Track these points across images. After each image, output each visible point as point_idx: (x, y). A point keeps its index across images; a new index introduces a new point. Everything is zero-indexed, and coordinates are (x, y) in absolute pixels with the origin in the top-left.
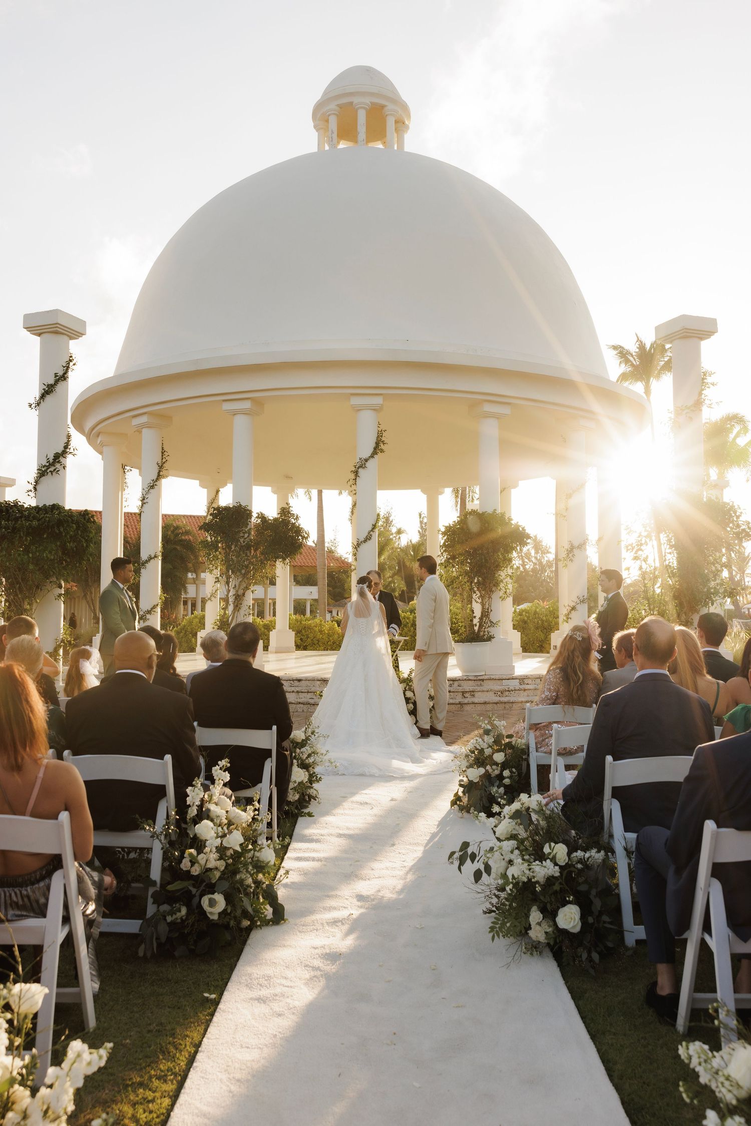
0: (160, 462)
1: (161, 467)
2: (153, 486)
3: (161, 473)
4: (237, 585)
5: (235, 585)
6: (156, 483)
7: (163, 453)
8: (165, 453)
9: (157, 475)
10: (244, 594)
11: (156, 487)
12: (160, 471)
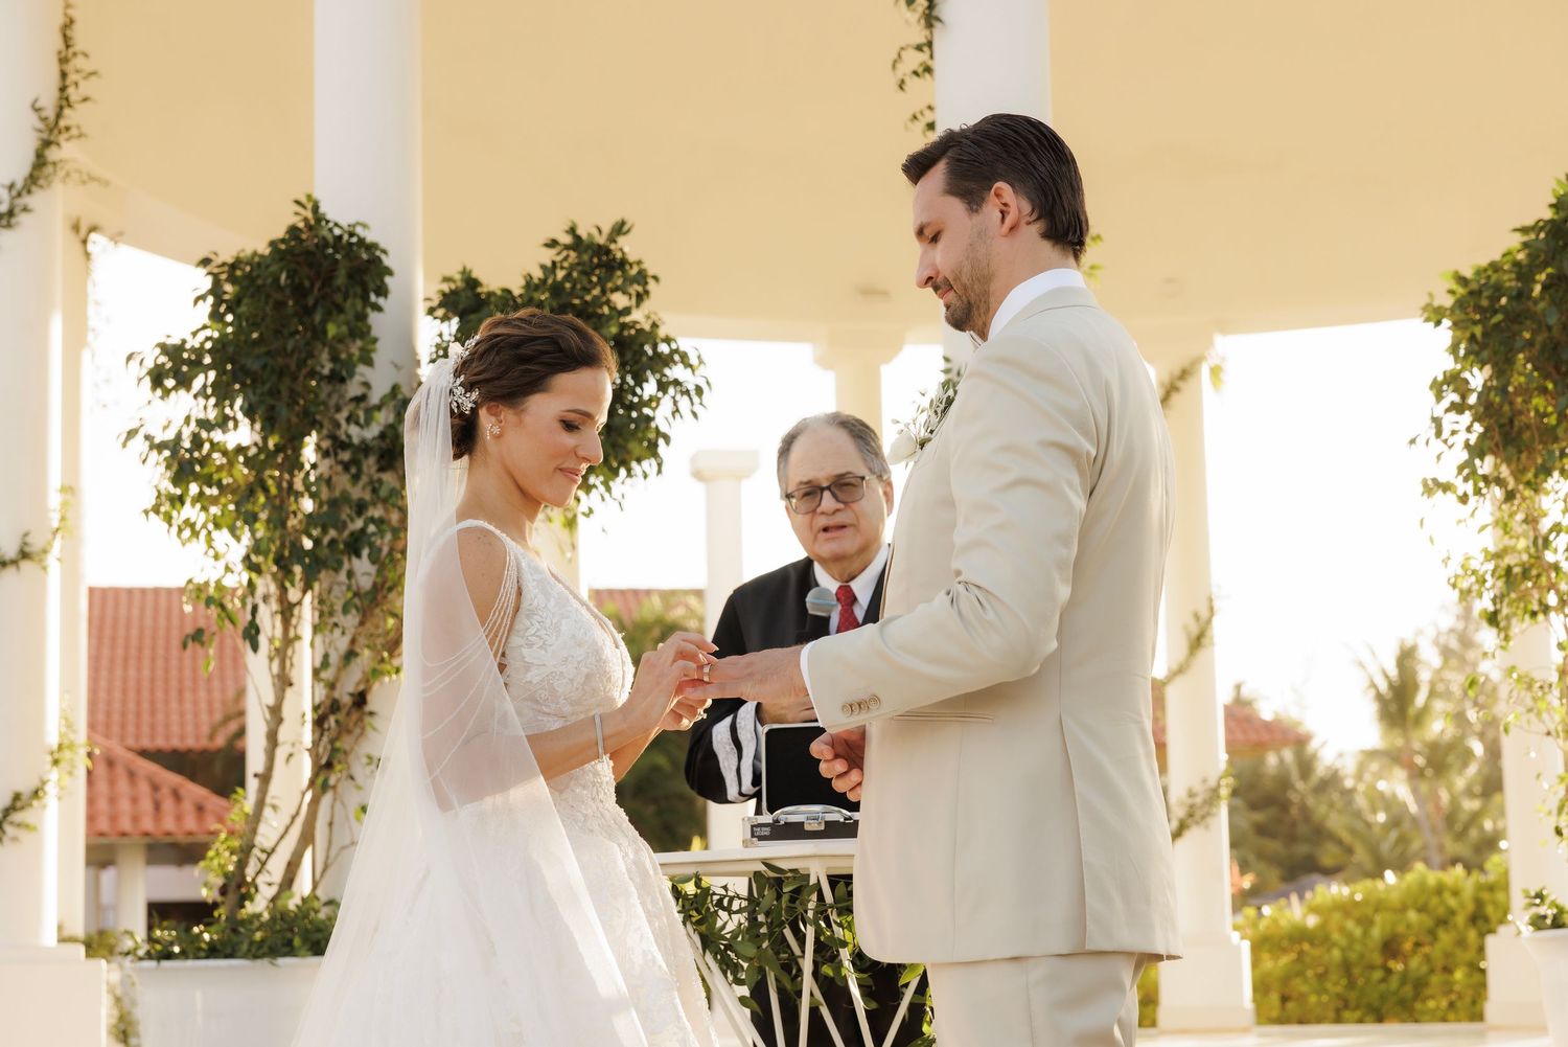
0: (49, 102)
1: (51, 132)
2: (11, 213)
3: (53, 154)
4: (334, 659)
5: (326, 656)
6: (26, 200)
7: (63, 60)
8: (79, 62)
9: (30, 158)
10: (360, 699)
11: (22, 218)
12: (47, 144)
